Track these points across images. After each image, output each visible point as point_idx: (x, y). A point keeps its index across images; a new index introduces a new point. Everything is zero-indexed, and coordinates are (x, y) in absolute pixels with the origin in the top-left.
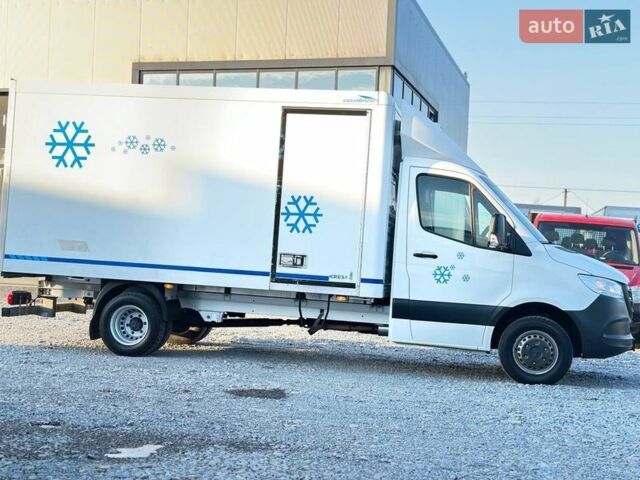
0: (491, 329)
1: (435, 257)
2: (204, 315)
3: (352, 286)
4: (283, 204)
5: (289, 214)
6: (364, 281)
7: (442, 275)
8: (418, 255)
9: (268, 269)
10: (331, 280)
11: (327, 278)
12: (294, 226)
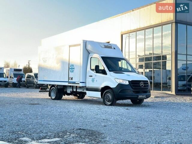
0: (100, 92)
1: (92, 76)
2: (67, 91)
3: (79, 84)
4: (70, 67)
5: (70, 69)
6: (80, 82)
7: (93, 80)
8: (89, 76)
9: (68, 81)
10: (76, 83)
11: (75, 82)
12: (71, 71)
